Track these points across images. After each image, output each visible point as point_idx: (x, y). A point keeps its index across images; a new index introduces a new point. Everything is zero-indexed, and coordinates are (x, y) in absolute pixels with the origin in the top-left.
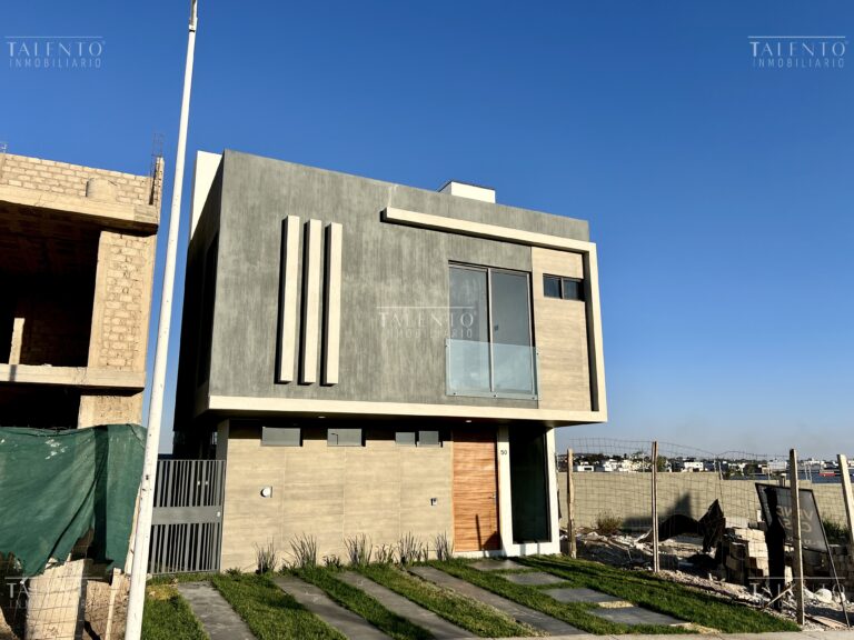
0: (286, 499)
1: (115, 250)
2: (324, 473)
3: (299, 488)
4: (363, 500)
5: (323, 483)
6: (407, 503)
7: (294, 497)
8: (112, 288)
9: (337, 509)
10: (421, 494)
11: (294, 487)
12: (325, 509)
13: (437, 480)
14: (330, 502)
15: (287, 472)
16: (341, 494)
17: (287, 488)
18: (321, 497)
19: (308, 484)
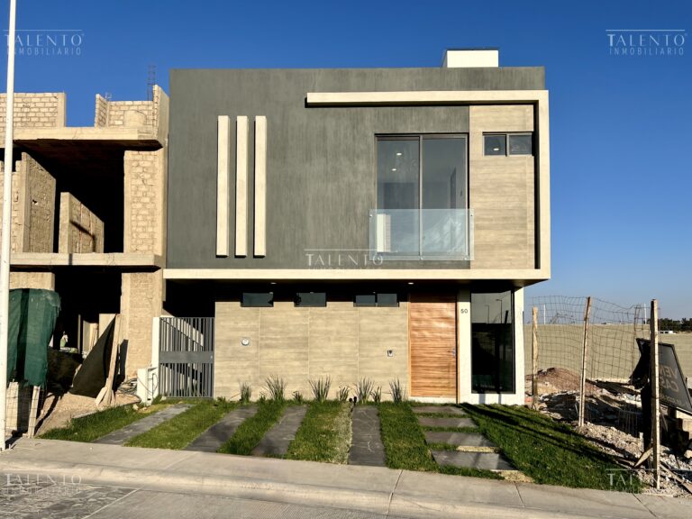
0: (261, 347)
1: (135, 164)
2: (291, 328)
3: (271, 339)
4: (325, 350)
5: (291, 335)
6: (364, 353)
7: (268, 346)
8: (135, 193)
9: (303, 356)
10: (378, 346)
11: (267, 339)
12: (293, 356)
13: (394, 335)
14: (298, 350)
15: (261, 327)
16: (306, 345)
17: (262, 339)
18: (290, 346)
19: (278, 337)
